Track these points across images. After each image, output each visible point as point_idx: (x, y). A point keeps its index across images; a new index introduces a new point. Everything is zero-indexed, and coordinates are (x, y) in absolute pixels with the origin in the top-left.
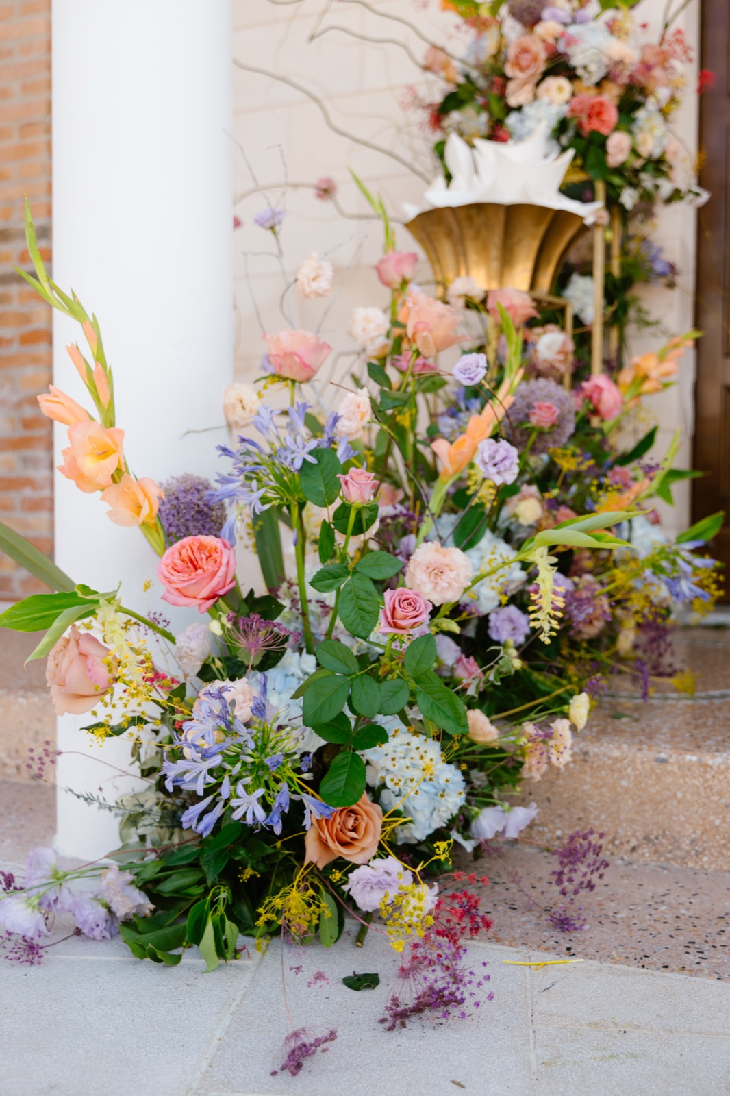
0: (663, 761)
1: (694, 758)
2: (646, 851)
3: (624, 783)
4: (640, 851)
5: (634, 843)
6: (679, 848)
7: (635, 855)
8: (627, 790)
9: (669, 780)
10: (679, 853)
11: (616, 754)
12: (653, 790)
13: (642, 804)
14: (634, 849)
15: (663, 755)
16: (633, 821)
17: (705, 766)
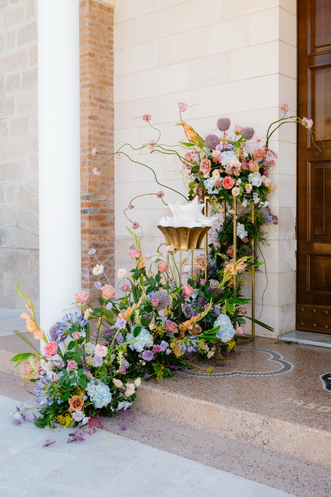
0: (165, 394)
1: (170, 394)
2: (162, 415)
3: (158, 398)
4: (161, 415)
5: (160, 413)
6: (168, 415)
7: (160, 416)
8: (158, 400)
9: (166, 399)
10: (168, 417)
11: (157, 391)
12: (163, 401)
13: (161, 404)
14: (160, 415)
15: (165, 393)
16: (159, 408)
17: (172, 396)
